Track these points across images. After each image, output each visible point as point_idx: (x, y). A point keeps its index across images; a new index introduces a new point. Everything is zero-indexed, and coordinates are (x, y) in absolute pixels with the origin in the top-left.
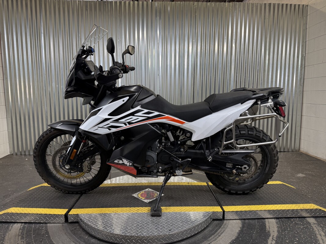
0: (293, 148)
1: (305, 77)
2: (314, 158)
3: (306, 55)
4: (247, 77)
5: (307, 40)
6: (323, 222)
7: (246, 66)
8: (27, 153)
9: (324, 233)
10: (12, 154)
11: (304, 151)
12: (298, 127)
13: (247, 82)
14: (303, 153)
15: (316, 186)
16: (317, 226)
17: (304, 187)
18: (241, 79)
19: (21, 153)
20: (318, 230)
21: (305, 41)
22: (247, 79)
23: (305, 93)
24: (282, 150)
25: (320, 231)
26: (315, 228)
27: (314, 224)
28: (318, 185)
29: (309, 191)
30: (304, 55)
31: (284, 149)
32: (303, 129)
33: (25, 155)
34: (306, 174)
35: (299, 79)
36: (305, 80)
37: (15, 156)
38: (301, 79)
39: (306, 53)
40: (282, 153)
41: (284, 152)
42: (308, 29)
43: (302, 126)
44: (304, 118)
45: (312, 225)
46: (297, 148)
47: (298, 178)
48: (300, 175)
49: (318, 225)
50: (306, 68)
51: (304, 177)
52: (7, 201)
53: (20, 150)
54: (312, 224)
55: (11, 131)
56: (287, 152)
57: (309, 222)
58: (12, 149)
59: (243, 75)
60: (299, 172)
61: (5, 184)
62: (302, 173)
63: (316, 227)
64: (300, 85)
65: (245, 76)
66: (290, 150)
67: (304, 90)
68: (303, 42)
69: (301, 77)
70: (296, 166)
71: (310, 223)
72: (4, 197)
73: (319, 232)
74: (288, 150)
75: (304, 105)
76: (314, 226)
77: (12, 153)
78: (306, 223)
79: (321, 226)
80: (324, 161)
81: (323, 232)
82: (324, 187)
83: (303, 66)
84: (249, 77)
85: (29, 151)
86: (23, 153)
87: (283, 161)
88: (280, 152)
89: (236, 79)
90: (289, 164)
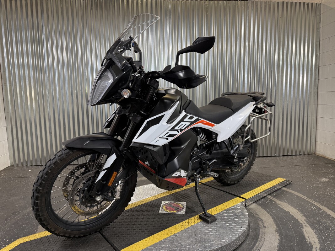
0: (309, 151)
1: (320, 78)
2: (332, 160)
3: (320, 54)
4: (261, 78)
5: (321, 39)
7: (259, 66)
8: (29, 164)
10: (13, 166)
11: (321, 154)
12: (313, 129)
13: (261, 84)
14: (319, 156)
17: (332, 192)
18: (255, 81)
19: (22, 163)
21: (318, 40)
22: (261, 80)
23: (319, 93)
24: (298, 154)
30: (318, 55)
31: (300, 152)
32: (318, 132)
33: (27, 166)
34: (329, 178)
35: (313, 79)
36: (320, 81)
37: (16, 168)
38: (315, 79)
39: (321, 52)
40: (298, 156)
42: (321, 28)
43: (317, 128)
44: (319, 119)
46: (313, 151)
47: (322, 183)
48: (324, 179)
50: (320, 68)
51: (328, 181)
52: (16, 218)
53: (22, 161)
55: (11, 140)
56: (303, 156)
58: (12, 160)
59: (257, 77)
60: (321, 177)
61: (11, 199)
62: (325, 178)
64: (315, 85)
65: (259, 78)
66: (306, 153)
67: (319, 91)
68: (317, 41)
69: (316, 77)
70: (317, 170)
72: (13, 214)
74: (304, 153)
75: (319, 107)
77: (13, 164)
83: (318, 66)
84: (263, 79)
85: (31, 162)
86: (25, 164)
87: (302, 164)
88: (296, 155)
89: (250, 80)
90: (308, 168)
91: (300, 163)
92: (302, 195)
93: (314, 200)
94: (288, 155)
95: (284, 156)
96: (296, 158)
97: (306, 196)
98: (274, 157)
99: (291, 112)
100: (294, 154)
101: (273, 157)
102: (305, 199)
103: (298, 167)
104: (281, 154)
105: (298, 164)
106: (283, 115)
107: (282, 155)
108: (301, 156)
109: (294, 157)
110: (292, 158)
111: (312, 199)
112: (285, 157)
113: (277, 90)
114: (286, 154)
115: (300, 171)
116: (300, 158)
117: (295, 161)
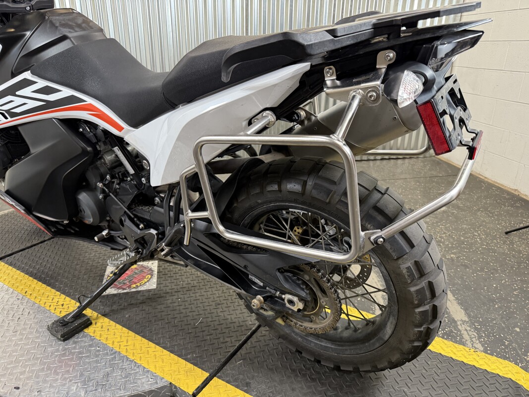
6: (479, 319)
9: (483, 346)
14: (442, 160)
15: (464, 230)
16: (468, 328)
17: (445, 233)
20: (471, 338)
25: (474, 339)
26: (465, 333)
27: (464, 322)
28: (469, 228)
29: (452, 244)
45: (460, 327)
49: (470, 327)
54: (459, 323)
57: (453, 320)
63: (466, 330)
65: (351, 6)
71: (455, 322)
73: (472, 344)
76: (463, 328)
78: (449, 321)
79: (476, 329)
80: (478, 177)
81: (480, 342)
82: (478, 234)
87: (408, 176)
89: (334, 11)
90: (418, 184)
91: (406, 173)
94: (390, 159)
96: (403, 164)
98: (365, 162)
101: (363, 162)
103: (400, 182)
105: (403, 176)
107: (380, 158)
110: (396, 164)
112: (385, 162)
115: (402, 190)
116: (409, 163)
117: (399, 171)
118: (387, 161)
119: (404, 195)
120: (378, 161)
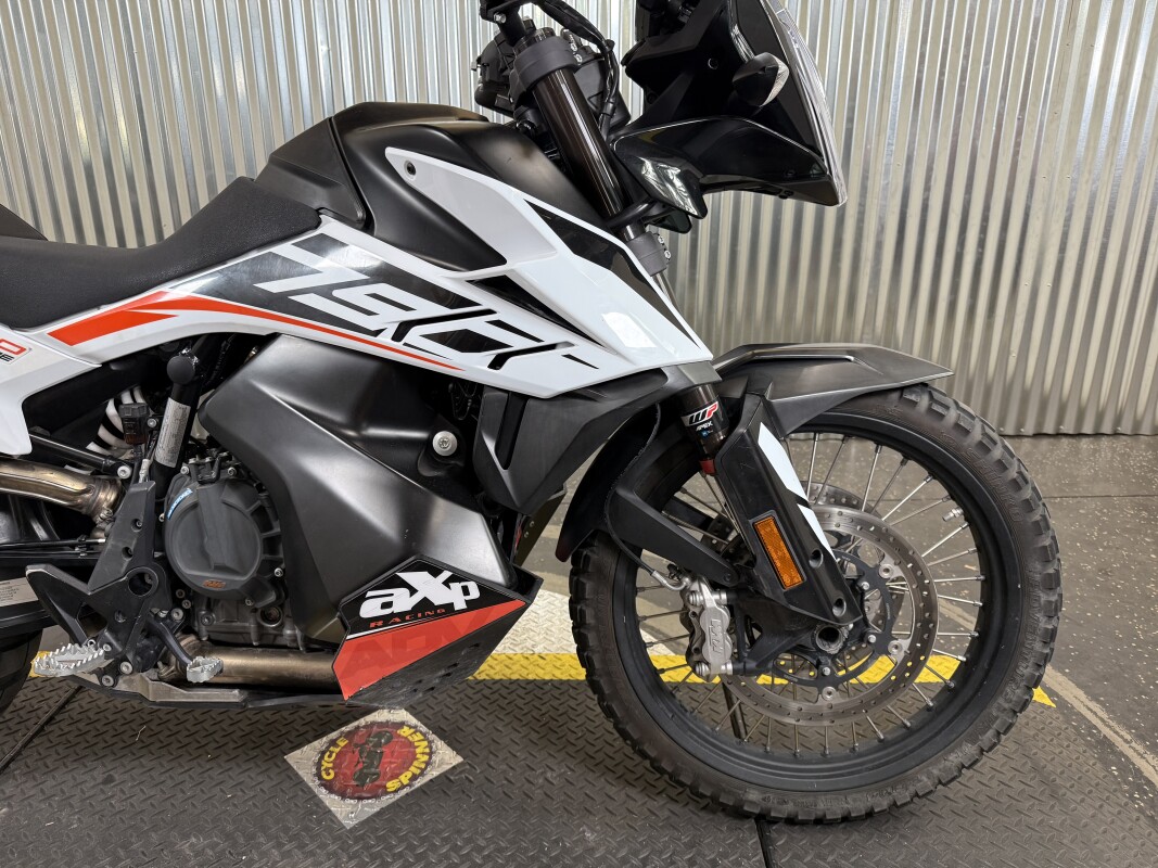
4: (976, 61)
13: (972, 88)
18: (942, 74)
24: (1107, 428)
31: (1118, 421)
40: (1105, 442)
41: (1116, 434)
56: (1129, 440)
59: (956, 50)
65: (966, 57)
66: (1146, 429)
74: (1137, 424)
84: (987, 63)
87: (1114, 491)
88: (1097, 435)
89: (920, 71)
90: (1144, 514)
91: (1107, 480)
92: (1081, 694)
93: (1141, 738)
94: (1058, 435)
95: (1038, 435)
96: (1095, 451)
97: (1102, 704)
99: (1107, 234)
100: (1088, 428)
102: (1095, 721)
104: (1029, 429)
105: (1098, 489)
106: (1063, 249)
107: (1031, 433)
108: (1119, 444)
109: (1085, 443)
110: (1077, 451)
111: (1129, 728)
112: (1045, 443)
113: (1051, 122)
114: (1049, 428)
115: (1101, 530)
116: (1114, 450)
117: (1085, 472)
118: (1052, 440)
119: (1108, 547)
120: (1025, 440)
